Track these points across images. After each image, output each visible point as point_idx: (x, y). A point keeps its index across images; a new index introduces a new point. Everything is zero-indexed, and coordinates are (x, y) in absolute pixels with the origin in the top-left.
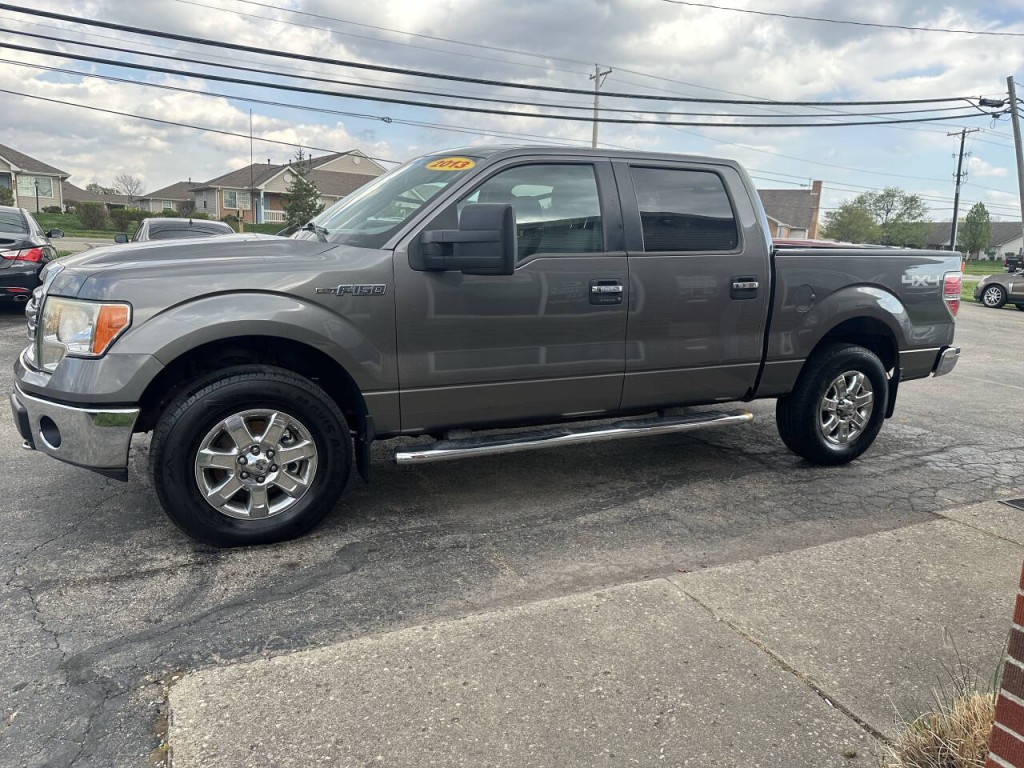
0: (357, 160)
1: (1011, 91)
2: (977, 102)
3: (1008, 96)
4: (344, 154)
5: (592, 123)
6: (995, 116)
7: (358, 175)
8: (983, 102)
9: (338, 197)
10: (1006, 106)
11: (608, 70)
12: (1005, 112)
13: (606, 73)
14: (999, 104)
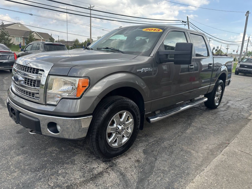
0: (20, 26)
1: (188, 20)
2: (182, 21)
3: (187, 21)
4: (16, 23)
5: (90, 17)
6: (185, 25)
7: (20, 30)
8: (183, 22)
9: (14, 36)
10: (187, 23)
11: (93, 6)
12: (187, 24)
13: (93, 7)
14: (186, 22)
